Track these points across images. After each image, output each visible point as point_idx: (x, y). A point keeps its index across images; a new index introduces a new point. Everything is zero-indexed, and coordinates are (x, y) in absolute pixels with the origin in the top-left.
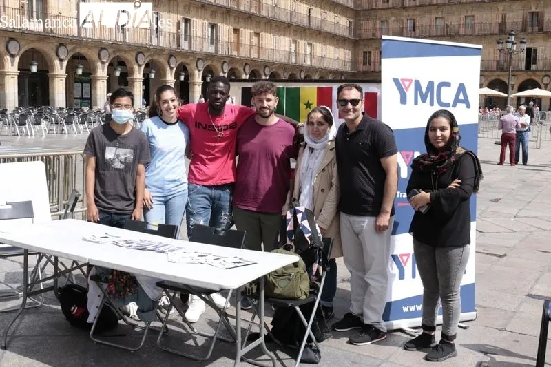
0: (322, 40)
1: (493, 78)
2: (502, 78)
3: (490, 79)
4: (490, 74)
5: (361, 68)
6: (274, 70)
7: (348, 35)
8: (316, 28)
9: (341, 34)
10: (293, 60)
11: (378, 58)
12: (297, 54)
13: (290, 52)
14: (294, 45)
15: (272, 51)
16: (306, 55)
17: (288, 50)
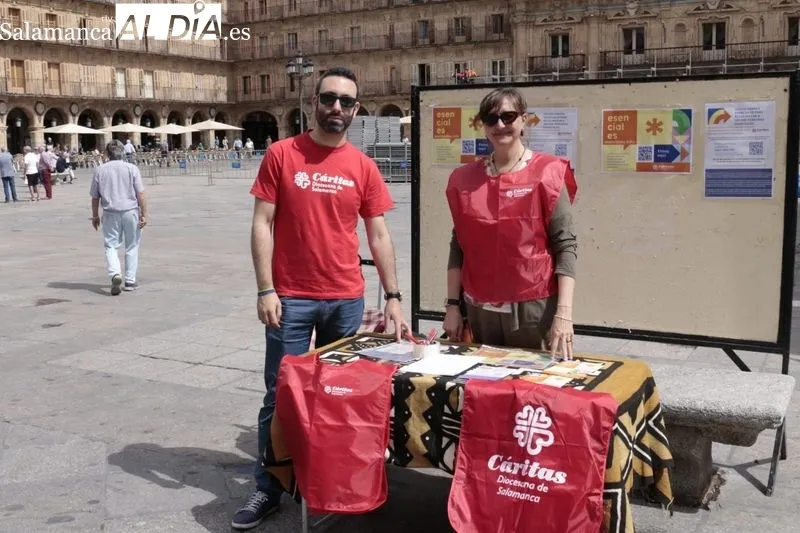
0: (170, 66)
1: (385, 104)
2: (394, 103)
3: (382, 105)
4: (382, 99)
5: (241, 97)
6: (88, 107)
7: (218, 57)
8: (157, 51)
9: (206, 56)
10: (121, 93)
11: (260, 84)
12: (127, 86)
13: (114, 84)
14: (122, 75)
15: (82, 84)
16: (142, 86)
17: (110, 81)
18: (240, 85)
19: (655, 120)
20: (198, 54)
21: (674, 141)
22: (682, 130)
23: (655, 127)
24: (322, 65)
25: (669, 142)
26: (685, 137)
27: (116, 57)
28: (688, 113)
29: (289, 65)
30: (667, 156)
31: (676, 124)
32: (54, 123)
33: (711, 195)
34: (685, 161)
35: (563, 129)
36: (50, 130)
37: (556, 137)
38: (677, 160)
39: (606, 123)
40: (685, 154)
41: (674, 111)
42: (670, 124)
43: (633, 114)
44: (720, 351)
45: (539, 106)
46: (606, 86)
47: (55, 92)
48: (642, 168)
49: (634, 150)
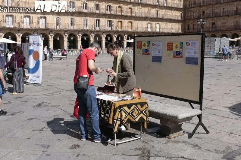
0: (165, 22)
3: (232, 33)
6: (139, 34)
7: (180, 19)
8: (161, 17)
9: (176, 18)
10: (149, 30)
11: (193, 27)
12: (151, 28)
13: (147, 27)
14: (150, 24)
15: (138, 27)
16: (156, 28)
17: (146, 27)
18: (186, 27)
19: (176, 45)
20: (174, 18)
21: (180, 50)
22: (181, 47)
23: (176, 47)
24: (213, 21)
25: (179, 51)
26: (182, 49)
27: (148, 19)
28: (182, 43)
29: (198, 21)
30: (178, 54)
31: (180, 46)
32: (130, 39)
33: (187, 64)
34: (182, 55)
35: (160, 47)
36: (128, 41)
37: (158, 49)
38: (180, 55)
39: (167, 46)
40: (182, 54)
41: (180, 43)
42: (179, 46)
43: (172, 43)
44: (188, 103)
45: (155, 41)
46: (168, 36)
47: (130, 30)
48: (174, 57)
49: (172, 52)
